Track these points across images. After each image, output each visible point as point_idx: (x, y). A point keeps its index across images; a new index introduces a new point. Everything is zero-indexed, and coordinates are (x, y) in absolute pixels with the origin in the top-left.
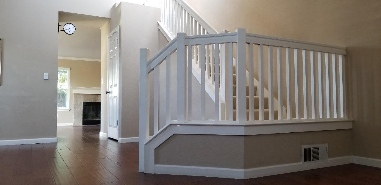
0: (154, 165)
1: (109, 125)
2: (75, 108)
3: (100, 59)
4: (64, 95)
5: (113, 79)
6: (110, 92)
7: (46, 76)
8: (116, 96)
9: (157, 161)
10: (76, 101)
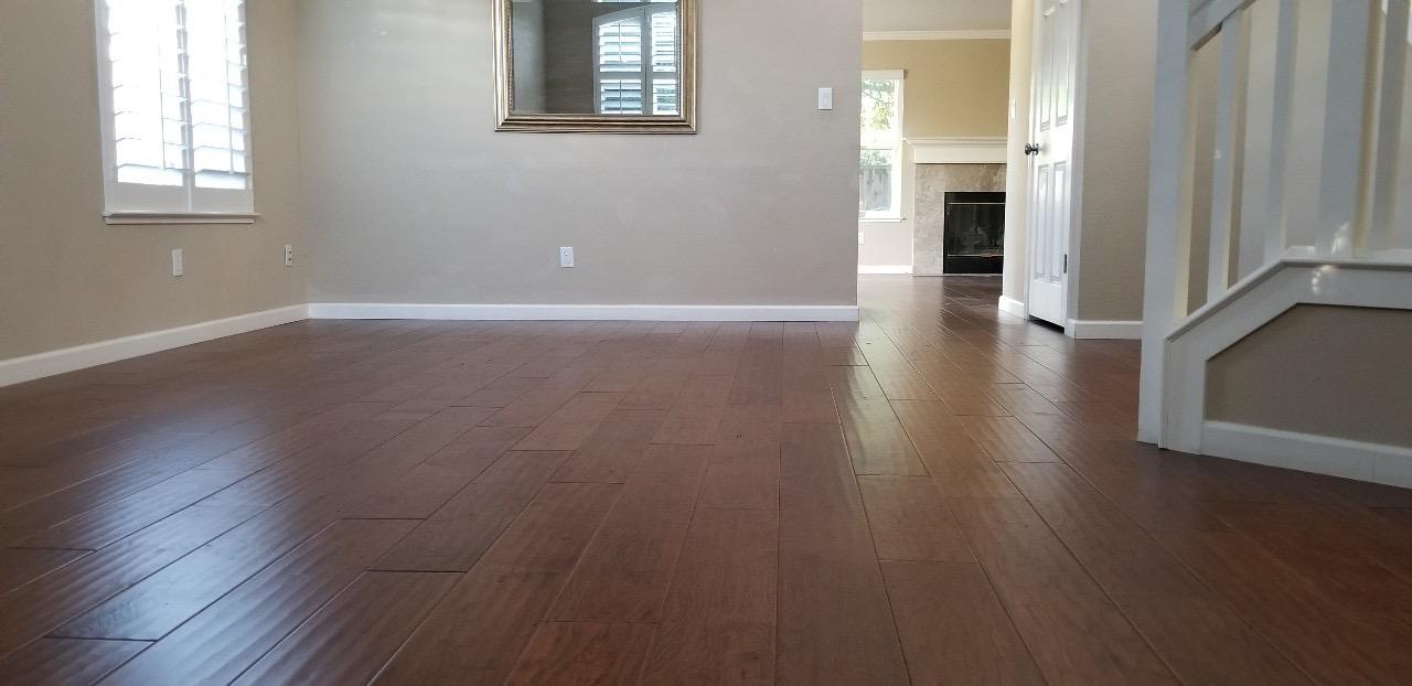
0: (1203, 423)
1: (1032, 273)
2: (918, 213)
3: (1008, 26)
4: (883, 172)
5: (1054, 99)
6: (1040, 146)
7: (825, 99)
8: (1064, 162)
9: (1215, 406)
10: (923, 189)
